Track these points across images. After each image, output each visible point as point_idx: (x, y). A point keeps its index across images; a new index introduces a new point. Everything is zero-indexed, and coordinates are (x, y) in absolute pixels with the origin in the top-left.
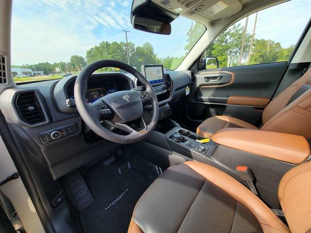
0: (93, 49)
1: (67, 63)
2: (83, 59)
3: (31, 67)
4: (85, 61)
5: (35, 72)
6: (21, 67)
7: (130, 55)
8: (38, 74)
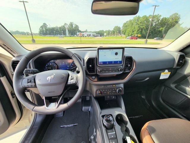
0: (128, 22)
1: (111, 30)
2: (120, 28)
3: (96, 32)
4: (121, 29)
5: (97, 35)
6: (93, 32)
7: (154, 25)
8: (98, 36)
